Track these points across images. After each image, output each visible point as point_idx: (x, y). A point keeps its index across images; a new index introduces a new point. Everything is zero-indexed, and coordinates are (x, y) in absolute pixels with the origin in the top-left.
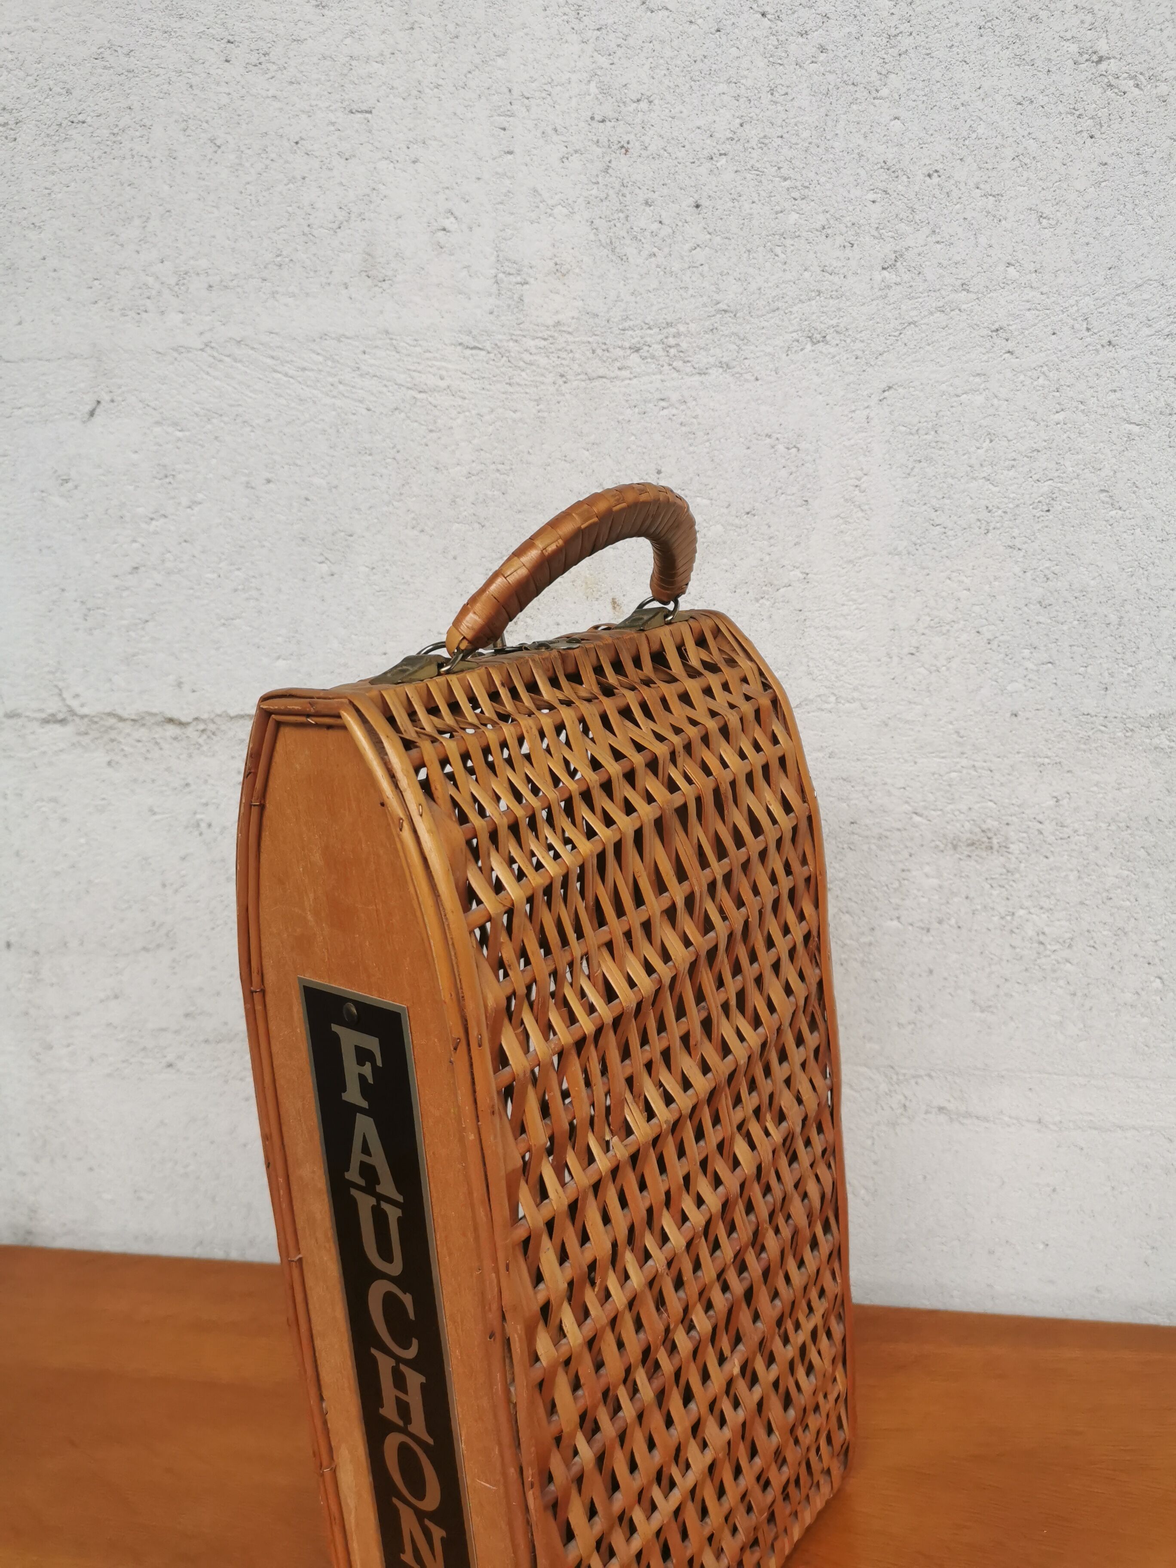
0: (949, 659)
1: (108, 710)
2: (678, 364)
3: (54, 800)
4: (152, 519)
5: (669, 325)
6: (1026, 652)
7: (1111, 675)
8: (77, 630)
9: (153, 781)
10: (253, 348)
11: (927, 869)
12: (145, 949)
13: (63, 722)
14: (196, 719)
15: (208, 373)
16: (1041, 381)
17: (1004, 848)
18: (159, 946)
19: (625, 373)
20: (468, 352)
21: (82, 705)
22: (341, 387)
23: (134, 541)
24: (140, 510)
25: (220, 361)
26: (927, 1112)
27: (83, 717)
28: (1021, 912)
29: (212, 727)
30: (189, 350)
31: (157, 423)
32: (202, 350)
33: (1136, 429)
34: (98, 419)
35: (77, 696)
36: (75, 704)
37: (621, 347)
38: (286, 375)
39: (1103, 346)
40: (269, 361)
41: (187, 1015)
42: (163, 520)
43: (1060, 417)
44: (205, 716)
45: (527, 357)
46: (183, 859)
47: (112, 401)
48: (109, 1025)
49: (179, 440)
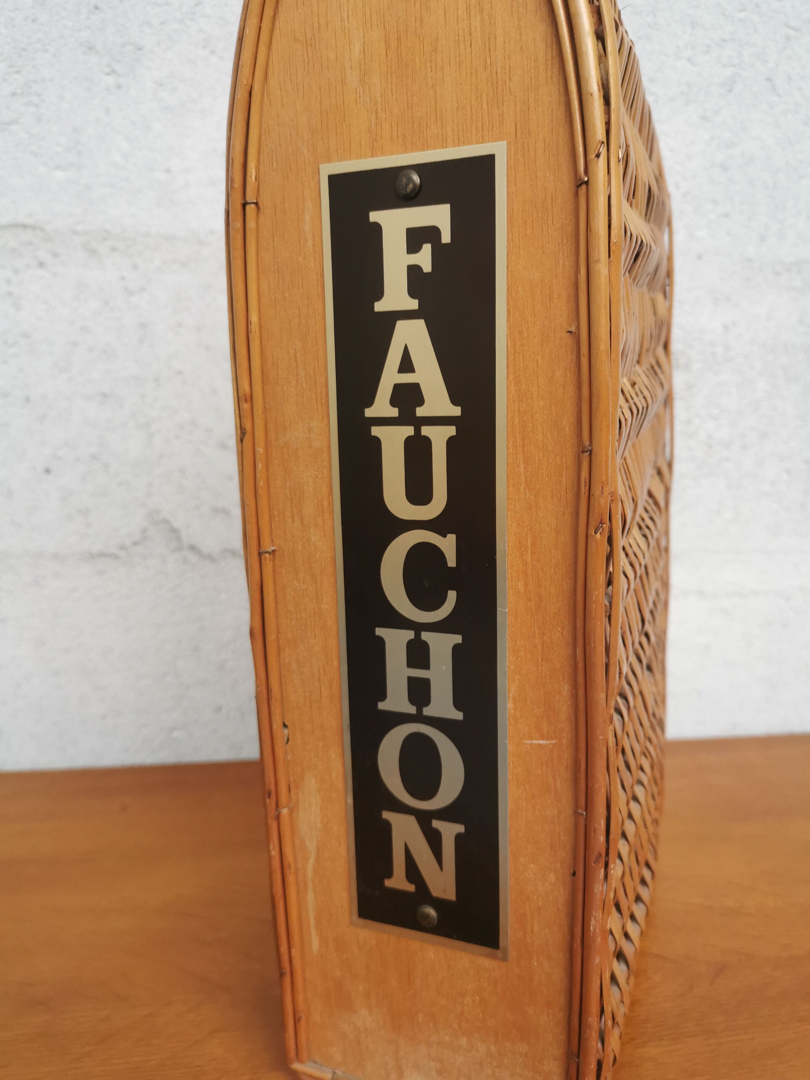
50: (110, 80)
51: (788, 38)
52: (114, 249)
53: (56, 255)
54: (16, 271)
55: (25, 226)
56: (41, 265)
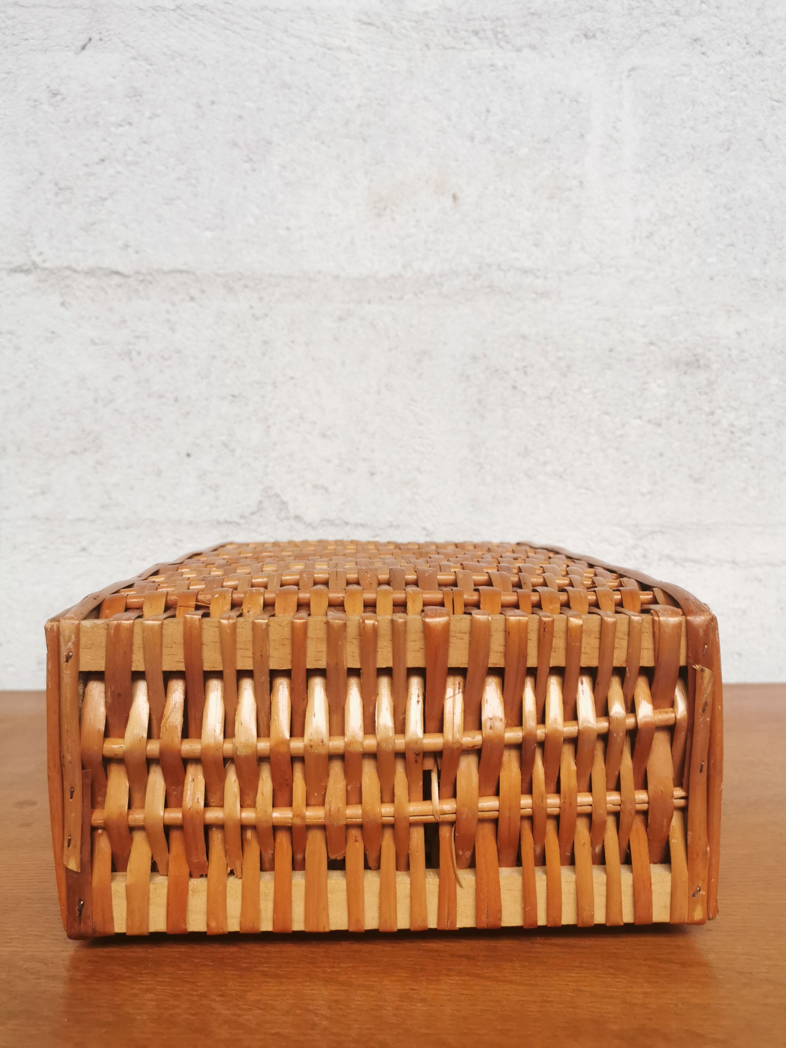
0: (671, 241)
1: (65, 265)
2: (503, 44)
3: (11, 333)
4: (120, 125)
5: (498, 19)
6: (718, 238)
7: (768, 254)
8: (48, 204)
9: (97, 318)
10: (212, 12)
11: (660, 382)
12: (74, 453)
13: (27, 272)
14: (138, 273)
15: (176, 26)
16: (722, 72)
17: (707, 366)
18: (85, 450)
19: (469, 47)
20: (364, 27)
21: (44, 261)
22: (273, 43)
23: (104, 140)
24: (113, 119)
25: (187, 19)
26: (660, 560)
27: (44, 269)
28: (719, 412)
29: (149, 278)
30: (164, 9)
31: (134, 58)
32: (174, 10)
33: (776, 104)
34: (87, 52)
35: (41, 254)
36: (38, 260)
37: (467, 31)
38: (234, 32)
39: (756, 54)
40: (223, 22)
41: (103, 507)
42: (127, 127)
43: (733, 94)
44: (144, 271)
45: (403, 31)
46: (116, 379)
47: (101, 40)
48: (35, 517)
49: (148, 71)
50: (247, 166)
51: (773, 108)
52: (246, 286)
53: (203, 292)
54: (173, 304)
55: (181, 272)
56: (192, 299)
